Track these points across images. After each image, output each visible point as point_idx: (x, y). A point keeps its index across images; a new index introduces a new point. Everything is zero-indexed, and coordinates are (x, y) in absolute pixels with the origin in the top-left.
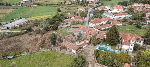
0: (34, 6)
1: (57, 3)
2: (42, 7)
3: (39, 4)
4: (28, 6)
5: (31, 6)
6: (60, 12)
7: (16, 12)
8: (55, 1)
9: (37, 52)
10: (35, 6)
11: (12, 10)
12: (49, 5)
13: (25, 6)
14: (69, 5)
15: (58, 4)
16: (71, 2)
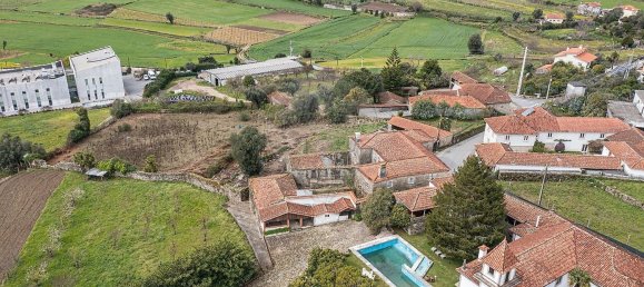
0: (398, 14)
1: (496, 15)
2: (424, 23)
3: (419, 11)
4: (377, 14)
5: (388, 14)
6: (478, 57)
7: (320, 30)
8: (497, 6)
9: (179, 182)
10: (402, 15)
11: (313, 21)
12: (457, 20)
13: (366, 12)
14: (551, 27)
15: (499, 19)
16: (570, 15)
